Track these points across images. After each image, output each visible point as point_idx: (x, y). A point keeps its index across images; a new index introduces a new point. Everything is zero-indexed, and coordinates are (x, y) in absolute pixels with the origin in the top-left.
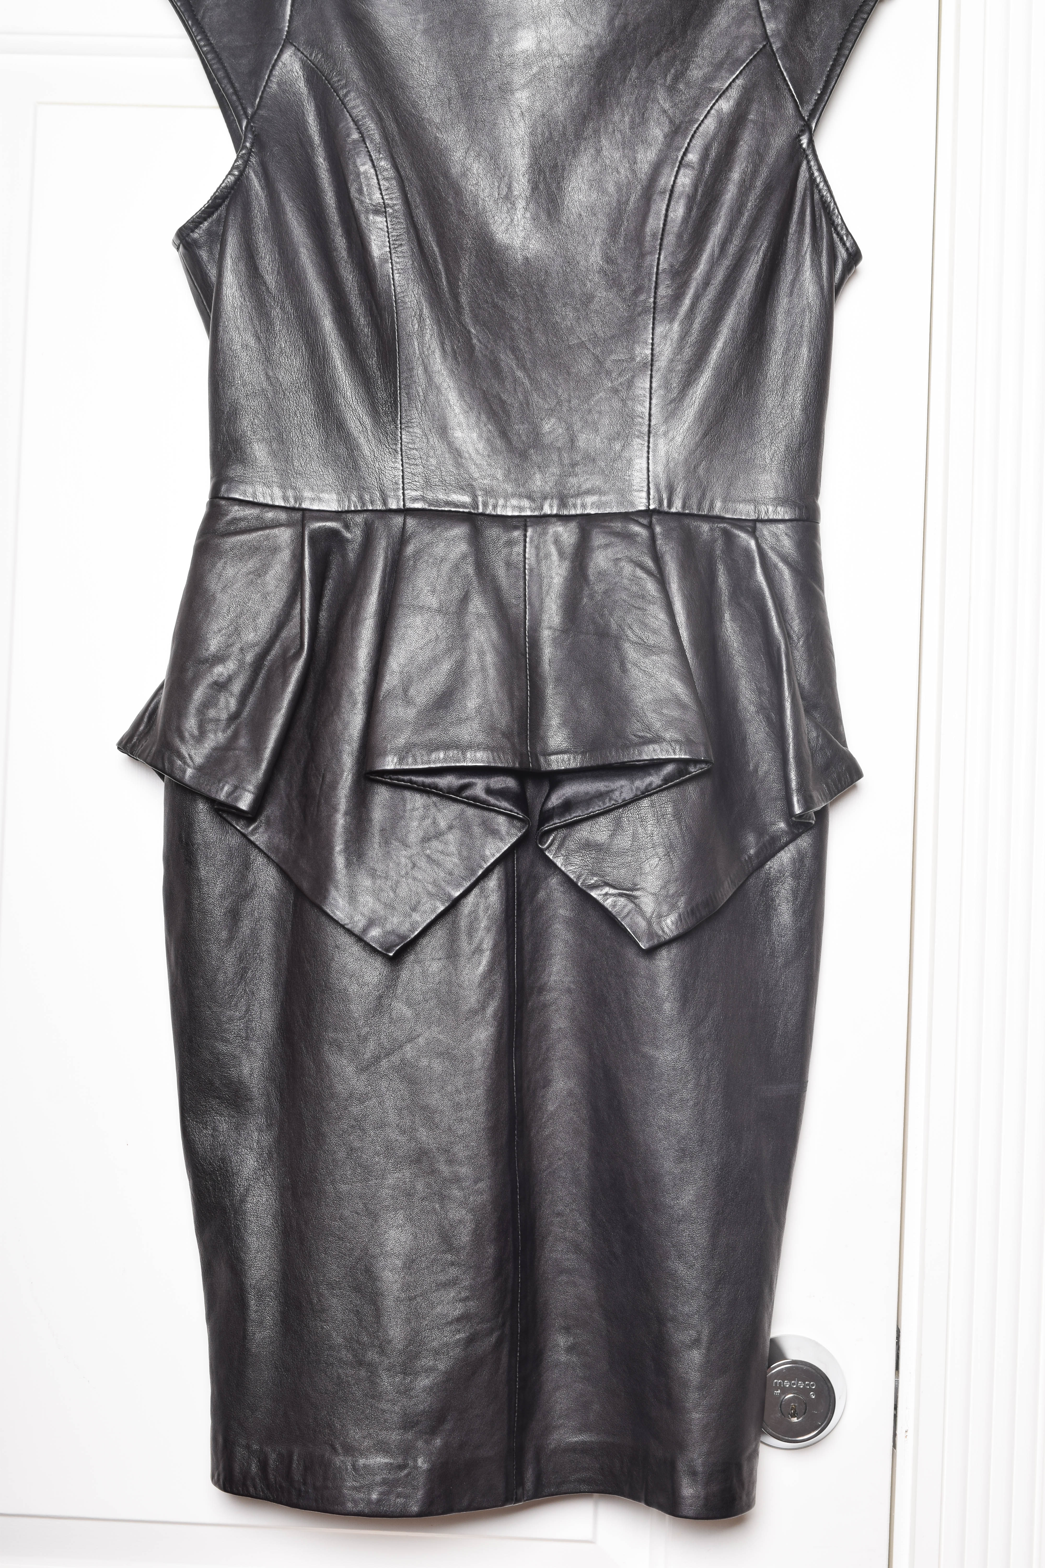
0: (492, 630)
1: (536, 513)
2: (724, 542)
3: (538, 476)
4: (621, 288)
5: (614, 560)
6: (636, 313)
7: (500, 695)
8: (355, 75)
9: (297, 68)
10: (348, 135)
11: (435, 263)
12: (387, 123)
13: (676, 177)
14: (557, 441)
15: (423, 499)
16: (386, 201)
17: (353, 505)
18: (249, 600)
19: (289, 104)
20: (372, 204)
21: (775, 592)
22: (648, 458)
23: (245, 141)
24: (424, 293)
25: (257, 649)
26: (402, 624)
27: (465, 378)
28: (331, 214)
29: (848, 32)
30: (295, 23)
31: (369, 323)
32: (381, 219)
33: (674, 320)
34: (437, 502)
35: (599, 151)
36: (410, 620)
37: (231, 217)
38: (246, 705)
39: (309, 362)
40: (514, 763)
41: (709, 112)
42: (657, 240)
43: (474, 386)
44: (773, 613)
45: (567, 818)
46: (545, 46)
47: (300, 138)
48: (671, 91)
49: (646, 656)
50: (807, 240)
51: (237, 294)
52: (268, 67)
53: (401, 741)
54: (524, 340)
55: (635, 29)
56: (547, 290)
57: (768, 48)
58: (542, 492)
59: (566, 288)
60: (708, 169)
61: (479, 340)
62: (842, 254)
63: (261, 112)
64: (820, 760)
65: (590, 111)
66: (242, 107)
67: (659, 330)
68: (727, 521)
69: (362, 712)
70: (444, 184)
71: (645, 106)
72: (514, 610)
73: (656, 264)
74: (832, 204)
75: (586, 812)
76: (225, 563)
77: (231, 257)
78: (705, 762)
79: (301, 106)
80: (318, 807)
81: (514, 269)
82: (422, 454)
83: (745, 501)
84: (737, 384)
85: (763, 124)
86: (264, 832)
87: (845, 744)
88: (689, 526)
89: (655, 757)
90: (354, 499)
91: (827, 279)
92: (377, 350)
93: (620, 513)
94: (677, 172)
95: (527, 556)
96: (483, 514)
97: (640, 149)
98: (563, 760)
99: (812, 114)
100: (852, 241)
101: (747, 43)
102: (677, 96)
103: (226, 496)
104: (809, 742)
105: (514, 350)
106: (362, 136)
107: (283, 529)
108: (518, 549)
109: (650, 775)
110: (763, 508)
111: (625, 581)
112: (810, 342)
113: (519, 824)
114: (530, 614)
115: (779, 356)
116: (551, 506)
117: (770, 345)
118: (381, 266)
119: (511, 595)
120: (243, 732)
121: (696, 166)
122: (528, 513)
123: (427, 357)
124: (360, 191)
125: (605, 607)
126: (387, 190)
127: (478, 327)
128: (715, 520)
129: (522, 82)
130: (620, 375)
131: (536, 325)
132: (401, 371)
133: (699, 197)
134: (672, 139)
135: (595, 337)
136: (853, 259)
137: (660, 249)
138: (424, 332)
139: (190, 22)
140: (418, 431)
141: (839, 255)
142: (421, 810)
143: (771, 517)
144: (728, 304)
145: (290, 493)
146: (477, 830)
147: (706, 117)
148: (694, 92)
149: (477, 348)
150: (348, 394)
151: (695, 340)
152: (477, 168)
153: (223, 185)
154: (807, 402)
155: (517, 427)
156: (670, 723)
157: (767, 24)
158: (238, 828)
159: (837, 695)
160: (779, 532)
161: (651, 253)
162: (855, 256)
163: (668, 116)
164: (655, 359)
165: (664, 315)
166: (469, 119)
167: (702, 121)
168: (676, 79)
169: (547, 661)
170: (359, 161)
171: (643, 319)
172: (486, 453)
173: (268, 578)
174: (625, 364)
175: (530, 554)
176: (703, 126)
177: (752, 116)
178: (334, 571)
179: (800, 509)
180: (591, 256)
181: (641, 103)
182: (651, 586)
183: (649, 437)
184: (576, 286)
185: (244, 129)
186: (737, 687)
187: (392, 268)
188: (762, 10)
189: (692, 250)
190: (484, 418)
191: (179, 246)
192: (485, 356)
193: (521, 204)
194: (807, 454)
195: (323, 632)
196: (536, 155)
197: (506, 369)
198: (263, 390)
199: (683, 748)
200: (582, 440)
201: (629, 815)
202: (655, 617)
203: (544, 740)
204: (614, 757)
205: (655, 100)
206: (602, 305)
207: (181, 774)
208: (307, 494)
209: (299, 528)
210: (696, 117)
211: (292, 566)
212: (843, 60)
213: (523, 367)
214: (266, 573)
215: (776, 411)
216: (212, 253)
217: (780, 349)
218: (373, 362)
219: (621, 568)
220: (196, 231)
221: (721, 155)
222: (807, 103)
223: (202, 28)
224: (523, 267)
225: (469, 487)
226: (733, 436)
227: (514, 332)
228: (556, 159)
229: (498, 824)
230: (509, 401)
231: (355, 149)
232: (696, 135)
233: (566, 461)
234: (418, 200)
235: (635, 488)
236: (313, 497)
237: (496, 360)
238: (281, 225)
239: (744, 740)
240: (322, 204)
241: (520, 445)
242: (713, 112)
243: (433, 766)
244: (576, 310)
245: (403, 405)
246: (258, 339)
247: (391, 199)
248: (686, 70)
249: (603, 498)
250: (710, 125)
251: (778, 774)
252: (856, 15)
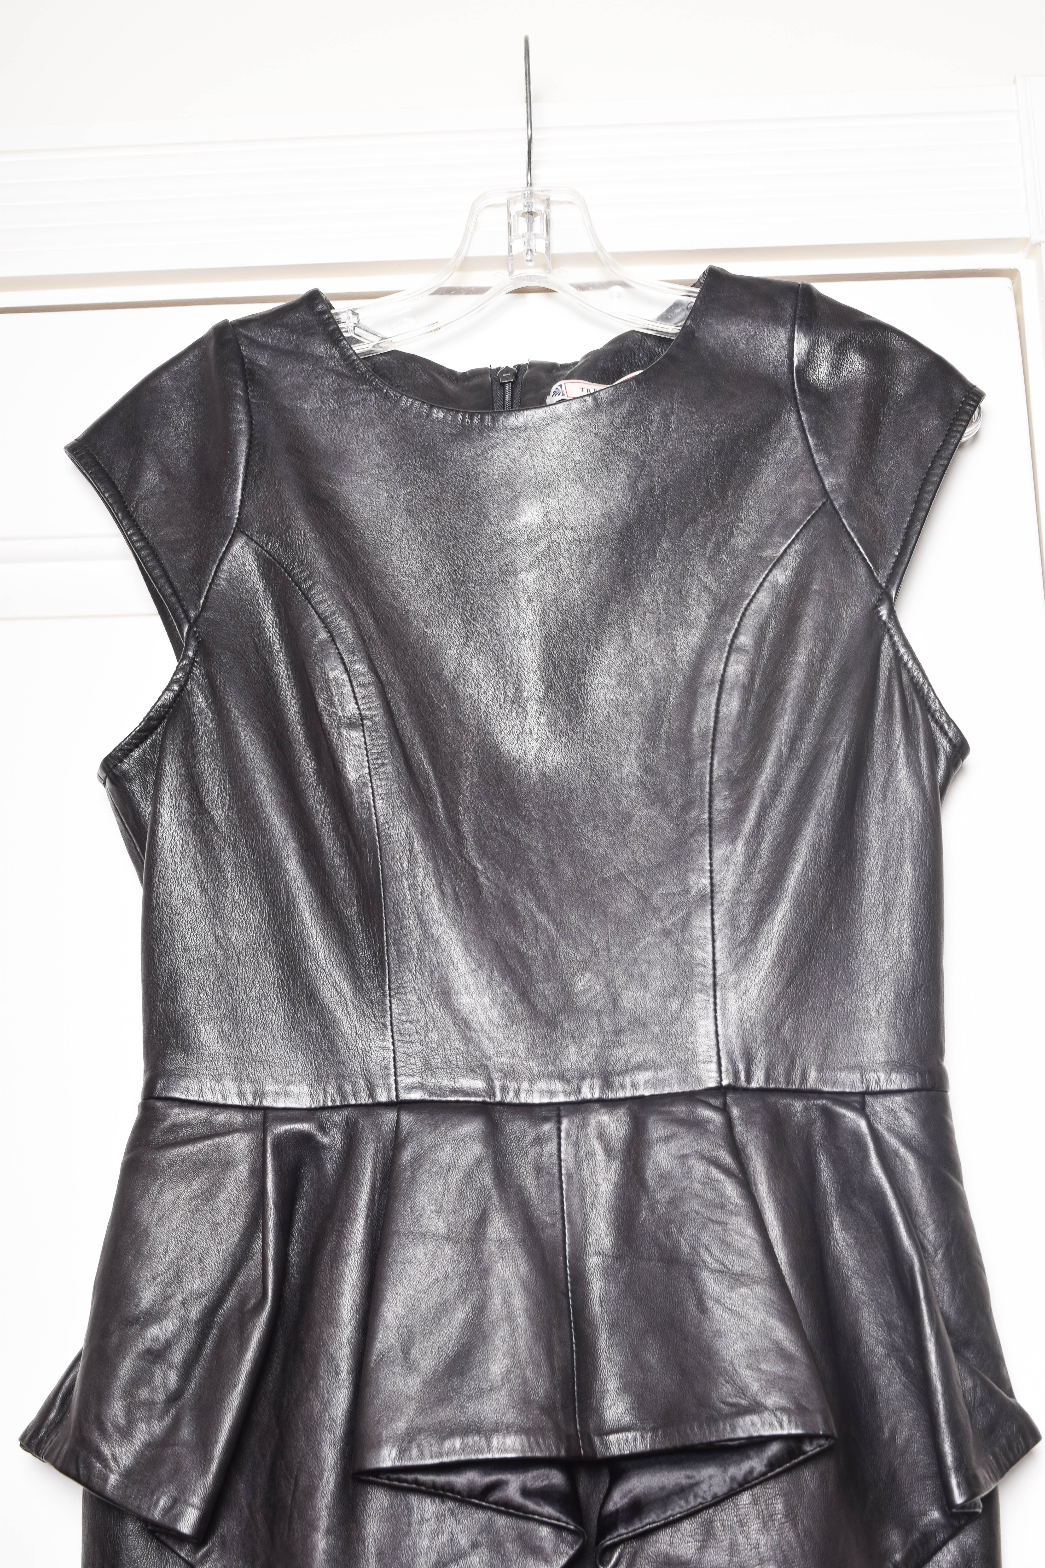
0: (520, 1261)
1: (572, 1098)
2: (825, 1125)
3: (572, 1049)
4: (666, 803)
5: (679, 1157)
6: (687, 833)
7: (535, 1353)
8: (321, 564)
9: (250, 560)
10: (314, 636)
11: (428, 784)
12: (362, 619)
13: (726, 665)
14: (595, 1001)
15: (422, 1087)
16: (363, 712)
17: (329, 1100)
18: (193, 1234)
19: (241, 603)
20: (345, 717)
21: (899, 1188)
22: (716, 1018)
23: (186, 650)
24: (414, 822)
25: (205, 1301)
26: (399, 1259)
27: (471, 927)
28: (296, 732)
29: (925, 482)
30: (247, 509)
31: (346, 863)
32: (357, 734)
33: (736, 839)
34: (441, 1090)
35: (627, 639)
36: (409, 1253)
37: (169, 741)
38: (190, 1380)
39: (269, 917)
40: (559, 1450)
41: (761, 585)
42: (707, 741)
43: (483, 937)
44: (899, 1219)
45: (637, 1527)
46: (554, 518)
47: (255, 643)
48: (712, 562)
49: (732, 1288)
50: (899, 732)
51: (177, 836)
52: (214, 562)
53: (401, 1425)
54: (546, 876)
55: (664, 492)
56: (571, 810)
57: (828, 505)
58: (578, 1071)
59: (595, 807)
60: (765, 653)
61: (488, 878)
62: (944, 746)
63: (206, 614)
64: (982, 1420)
65: (613, 592)
66: (183, 609)
67: (718, 853)
68: (827, 1095)
69: (347, 1384)
70: (436, 688)
71: (681, 582)
72: (549, 1231)
73: (708, 771)
74: (926, 686)
75: (663, 1516)
76: (162, 1185)
77: (169, 790)
78: (826, 1437)
79: (255, 604)
80: (290, 1523)
81: (529, 787)
82: (418, 1027)
83: (847, 1068)
84: (824, 915)
85: (830, 595)
86: (217, 1560)
87: (1011, 1394)
88: (776, 1105)
89: (755, 1434)
90: (331, 1090)
91: (929, 777)
92: (357, 897)
93: (683, 1094)
94: (728, 658)
95: (563, 1156)
96: (501, 1104)
97: (680, 634)
98: (627, 1440)
99: (890, 580)
100: (955, 730)
101: (802, 501)
102: (721, 568)
103: (163, 1095)
104: (964, 1396)
105: (533, 888)
106: (331, 636)
107: (237, 1135)
108: (551, 1148)
109: (748, 1457)
110: (872, 1076)
111: (697, 1186)
112: (914, 858)
113: (570, 1538)
114: (571, 1236)
115: (876, 878)
116: (591, 1088)
117: (862, 865)
118: (359, 791)
119: (544, 1212)
120: (187, 1419)
121: (750, 649)
122: (561, 1099)
123: (422, 902)
124: (330, 701)
125: (671, 1222)
126: (363, 698)
127: (485, 862)
128: (810, 1095)
129: (527, 561)
130: (671, 912)
131: (560, 855)
132: (388, 922)
133: (757, 687)
134: (718, 619)
135: (636, 867)
136: (958, 751)
137: (713, 753)
138: (416, 870)
139: (120, 515)
140: (412, 998)
141: (941, 748)
142: (432, 1522)
143: (884, 1088)
144: (804, 816)
145: (248, 1088)
146: (511, 1547)
147: (758, 591)
148: (741, 563)
149: (485, 888)
150: (320, 954)
151: (766, 863)
152: (476, 667)
153: (159, 703)
154: (918, 935)
155: (541, 986)
156: (773, 1383)
157: (824, 479)
158: (182, 1555)
159: (995, 1325)
160: (896, 1107)
161: (701, 758)
162: (960, 749)
163: (711, 593)
164: (716, 889)
165: (724, 833)
166: (463, 609)
167: (754, 596)
168: (718, 548)
169: (597, 1300)
170: (327, 666)
171: (697, 841)
172: (502, 1022)
173: (218, 1203)
174: (677, 899)
175: (567, 1154)
176: (755, 601)
177: (816, 586)
178: (306, 1189)
179: (921, 1075)
180: (625, 765)
181: (677, 579)
182: (732, 1191)
183: (715, 991)
184: (608, 804)
185: (185, 635)
186: (857, 1321)
187: (373, 794)
188: (817, 462)
189: (753, 751)
190: (497, 977)
191: (105, 780)
192: (496, 897)
193: (533, 707)
194: (924, 1002)
195: (294, 1272)
196: (549, 647)
197: (524, 913)
198: (211, 955)
199: (793, 1418)
200: (629, 998)
201: (724, 1516)
202: (740, 1233)
203: (598, 1412)
204: (698, 1435)
205: (694, 575)
206: (643, 825)
207: (100, 1484)
208: (270, 1087)
209: (260, 1133)
210: (746, 591)
211: (251, 1185)
212: (923, 514)
213: (547, 910)
214: (216, 1196)
215: (878, 948)
216: (145, 787)
217: (876, 869)
218: (352, 912)
219: (690, 1168)
220: (126, 760)
221: (781, 635)
222: (884, 567)
223: (134, 521)
224: (540, 784)
225: (482, 1069)
226: (825, 984)
227: (532, 864)
228: (574, 651)
229: (541, 1539)
230: (529, 954)
231: (322, 651)
232: (747, 613)
233: (608, 1028)
234: (403, 709)
235: (701, 1058)
236: (277, 1090)
237: (510, 902)
238: (232, 748)
239: (873, 1395)
240: (284, 720)
241: (545, 1010)
242: (766, 584)
243: (446, 1459)
244: (609, 833)
245: (392, 965)
246: (204, 890)
247: (369, 709)
248: (730, 537)
249: (660, 1075)
250: (764, 599)
251: (924, 1442)
252: (933, 462)
